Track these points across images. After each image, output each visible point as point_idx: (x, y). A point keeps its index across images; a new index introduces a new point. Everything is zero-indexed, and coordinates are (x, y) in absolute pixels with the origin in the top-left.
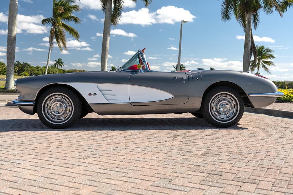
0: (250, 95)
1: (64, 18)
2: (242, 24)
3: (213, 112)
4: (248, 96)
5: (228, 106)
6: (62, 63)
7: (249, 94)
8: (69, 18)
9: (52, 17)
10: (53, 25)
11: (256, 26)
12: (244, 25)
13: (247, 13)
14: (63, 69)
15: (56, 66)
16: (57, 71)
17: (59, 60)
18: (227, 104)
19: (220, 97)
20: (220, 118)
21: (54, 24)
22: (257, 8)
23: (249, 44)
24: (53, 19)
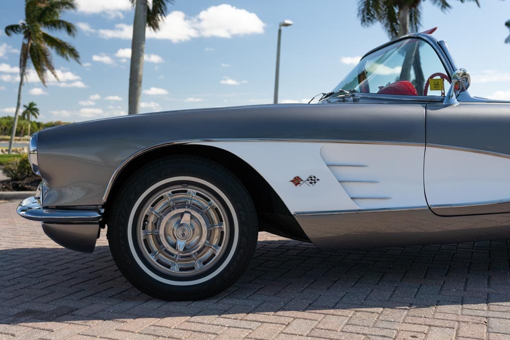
1: (46, 24)
6: (36, 110)
8: (57, 24)
9: (25, 22)
10: (25, 37)
13: (400, 9)
14: (38, 121)
15: (26, 117)
16: (27, 125)
17: (31, 104)
21: (28, 35)
24: (26, 25)
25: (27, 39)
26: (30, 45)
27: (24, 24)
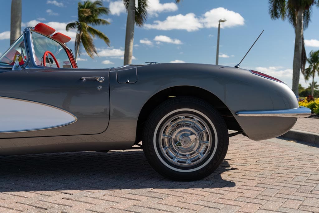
0: (240, 115)
2: (292, 23)
3: (163, 149)
4: (235, 116)
5: (192, 137)
7: (237, 112)
9: (78, 21)
11: (307, 24)
12: (295, 24)
13: (298, 10)
18: (192, 134)
19: (179, 118)
20: (178, 161)
21: (80, 29)
22: (309, 4)
23: (300, 46)
24: (79, 23)
25: (80, 31)
26: (81, 35)
27: (78, 22)
